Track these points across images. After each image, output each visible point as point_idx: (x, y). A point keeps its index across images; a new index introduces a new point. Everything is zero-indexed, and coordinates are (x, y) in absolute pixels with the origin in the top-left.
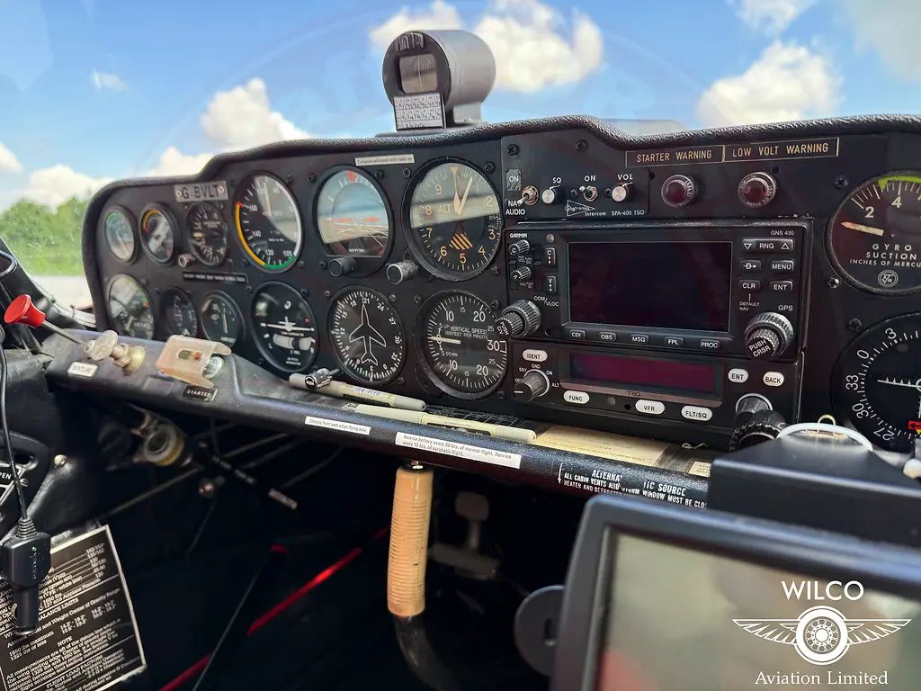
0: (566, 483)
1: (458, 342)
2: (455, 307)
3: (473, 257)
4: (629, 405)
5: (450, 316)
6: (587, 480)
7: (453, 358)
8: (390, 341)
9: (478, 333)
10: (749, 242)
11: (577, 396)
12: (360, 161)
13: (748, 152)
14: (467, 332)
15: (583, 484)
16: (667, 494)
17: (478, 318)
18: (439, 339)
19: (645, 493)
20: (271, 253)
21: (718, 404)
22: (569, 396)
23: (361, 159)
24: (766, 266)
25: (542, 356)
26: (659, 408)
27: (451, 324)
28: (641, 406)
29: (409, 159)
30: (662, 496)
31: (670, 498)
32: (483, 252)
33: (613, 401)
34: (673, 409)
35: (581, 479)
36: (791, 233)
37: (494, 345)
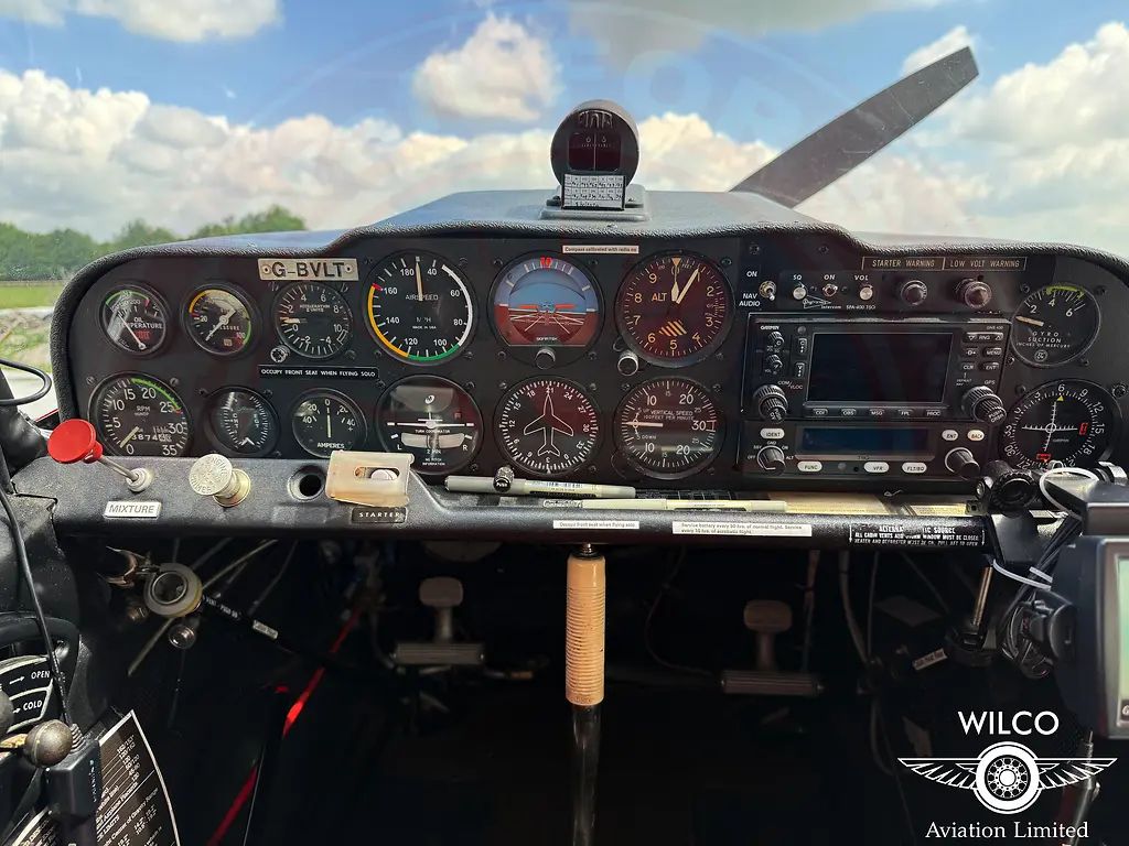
0: (857, 541)
1: (661, 425)
2: (659, 393)
3: (686, 342)
4: (858, 467)
5: (652, 400)
6: (876, 535)
7: (650, 441)
8: (579, 431)
9: (683, 415)
10: (972, 335)
11: (810, 465)
12: (567, 249)
13: (962, 264)
14: (670, 415)
15: (872, 539)
16: (941, 534)
17: (685, 401)
18: (635, 423)
19: (925, 537)
20: (415, 341)
21: (931, 458)
22: (803, 466)
23: (570, 247)
24: (983, 352)
25: (780, 433)
26: (885, 467)
27: (652, 408)
28: (870, 467)
29: (634, 249)
30: (938, 537)
31: (944, 537)
32: (698, 338)
33: (841, 466)
34: (895, 466)
35: (871, 535)
36: (1001, 328)
37: (699, 425)
